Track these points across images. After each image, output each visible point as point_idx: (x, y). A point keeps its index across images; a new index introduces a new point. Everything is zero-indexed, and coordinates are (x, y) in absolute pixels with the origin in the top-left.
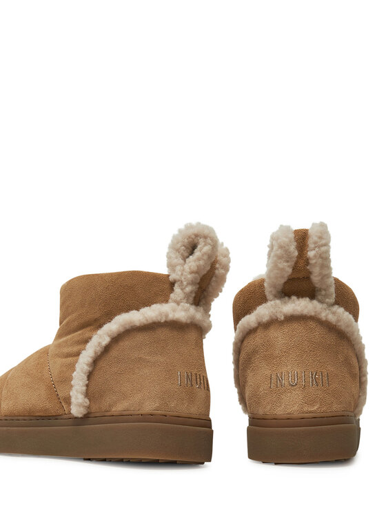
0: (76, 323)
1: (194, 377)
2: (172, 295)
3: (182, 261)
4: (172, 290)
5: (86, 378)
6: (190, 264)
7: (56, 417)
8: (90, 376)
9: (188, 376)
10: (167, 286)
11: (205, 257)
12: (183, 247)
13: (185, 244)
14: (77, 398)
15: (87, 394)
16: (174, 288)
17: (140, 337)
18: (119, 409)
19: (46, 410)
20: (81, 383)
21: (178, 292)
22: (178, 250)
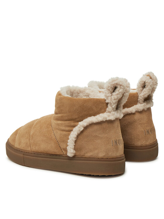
0: (66, 118)
1: (118, 142)
2: (107, 109)
3: (111, 95)
4: (107, 107)
5: (74, 143)
6: (114, 96)
7: (59, 155)
8: (76, 142)
9: (115, 141)
10: (105, 105)
11: (120, 94)
12: (111, 89)
13: (112, 87)
14: (70, 150)
15: (75, 149)
16: (108, 106)
17: (96, 127)
18: (89, 155)
19: (55, 152)
20: (72, 145)
21: (109, 108)
22: (109, 90)
